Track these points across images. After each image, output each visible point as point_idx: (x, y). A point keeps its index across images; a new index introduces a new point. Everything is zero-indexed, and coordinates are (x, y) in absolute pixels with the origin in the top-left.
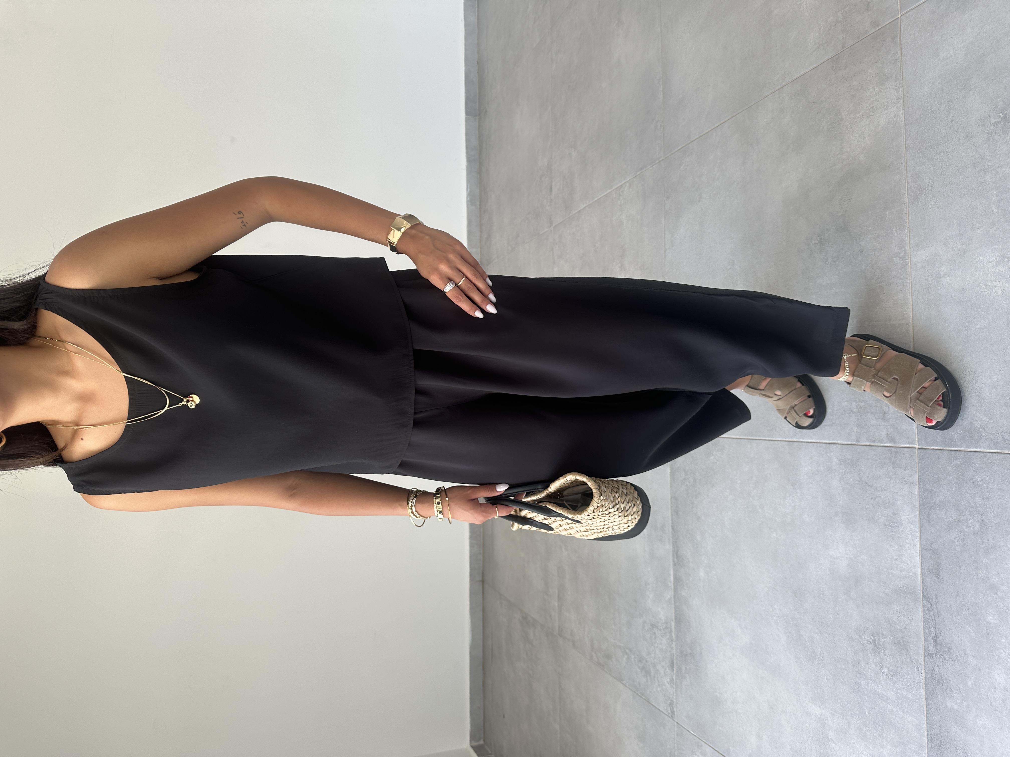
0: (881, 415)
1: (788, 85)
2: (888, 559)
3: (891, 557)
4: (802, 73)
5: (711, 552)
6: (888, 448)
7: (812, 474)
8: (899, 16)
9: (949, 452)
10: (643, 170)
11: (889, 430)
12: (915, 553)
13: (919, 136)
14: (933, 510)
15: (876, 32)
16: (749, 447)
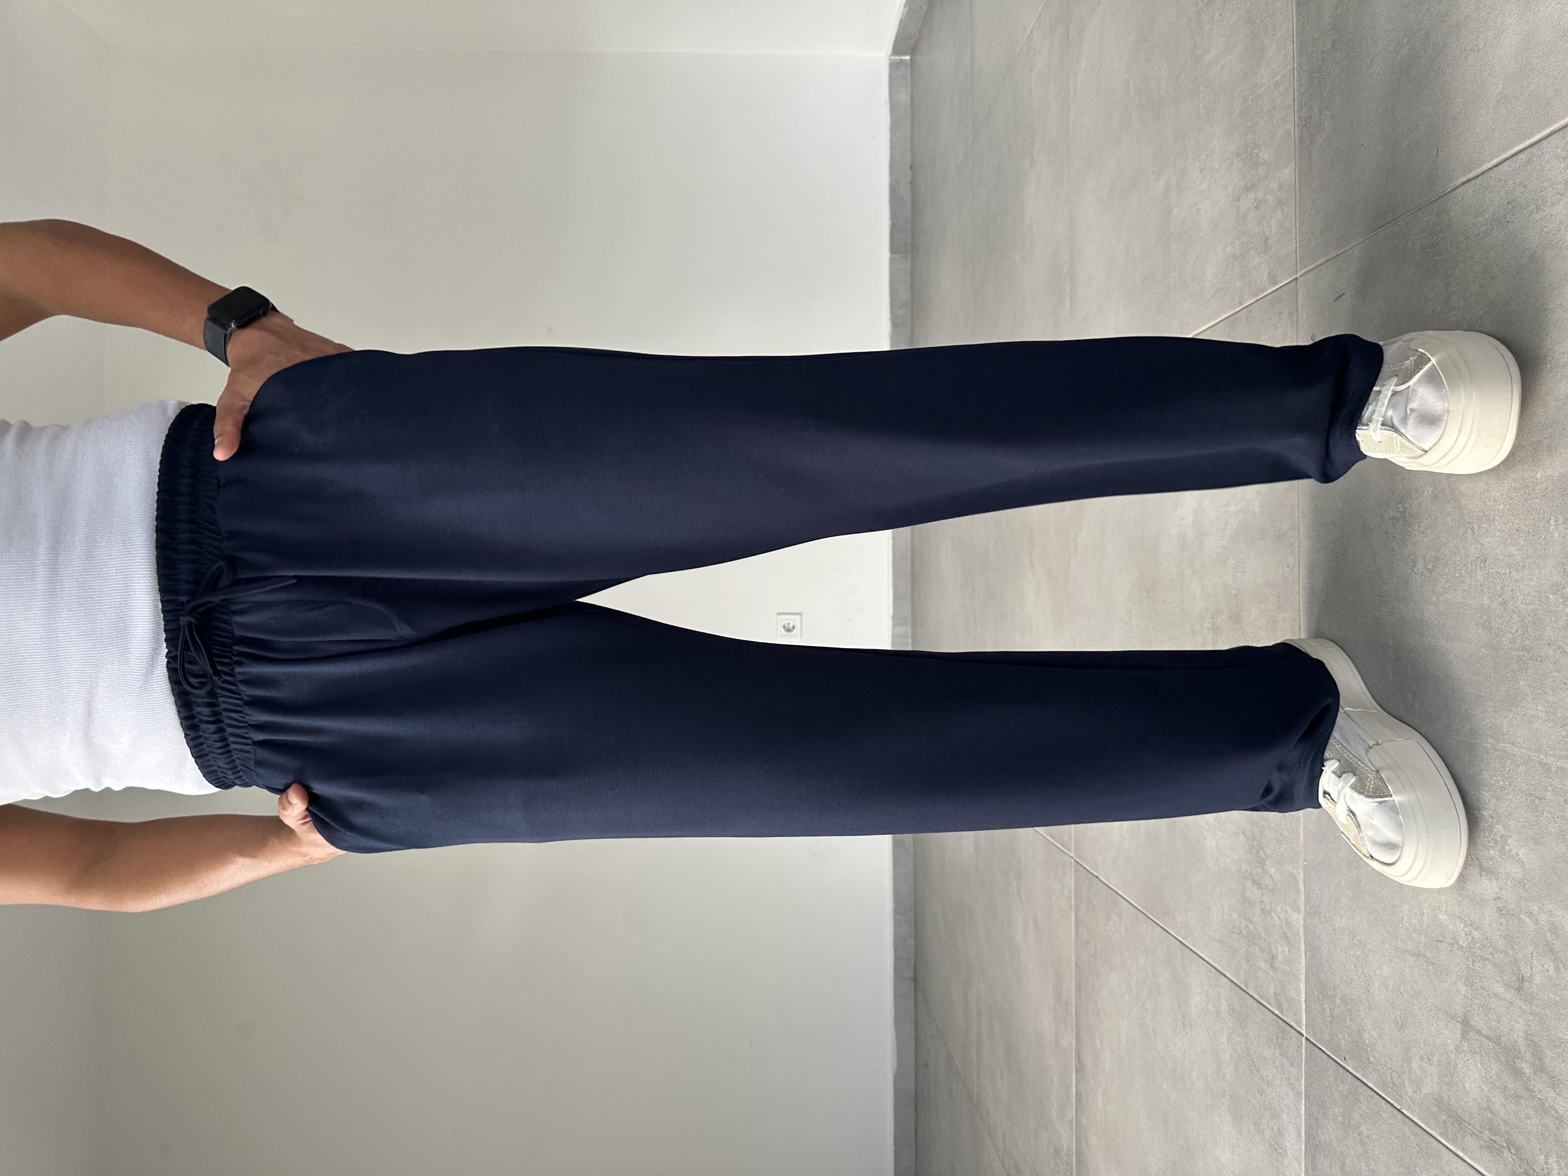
5: (1108, 1073)
6: (1275, 1017)
7: (1202, 1010)
8: (1298, 276)
9: (1336, 1064)
11: (1277, 986)
14: (1319, 1153)
16: (1145, 927)
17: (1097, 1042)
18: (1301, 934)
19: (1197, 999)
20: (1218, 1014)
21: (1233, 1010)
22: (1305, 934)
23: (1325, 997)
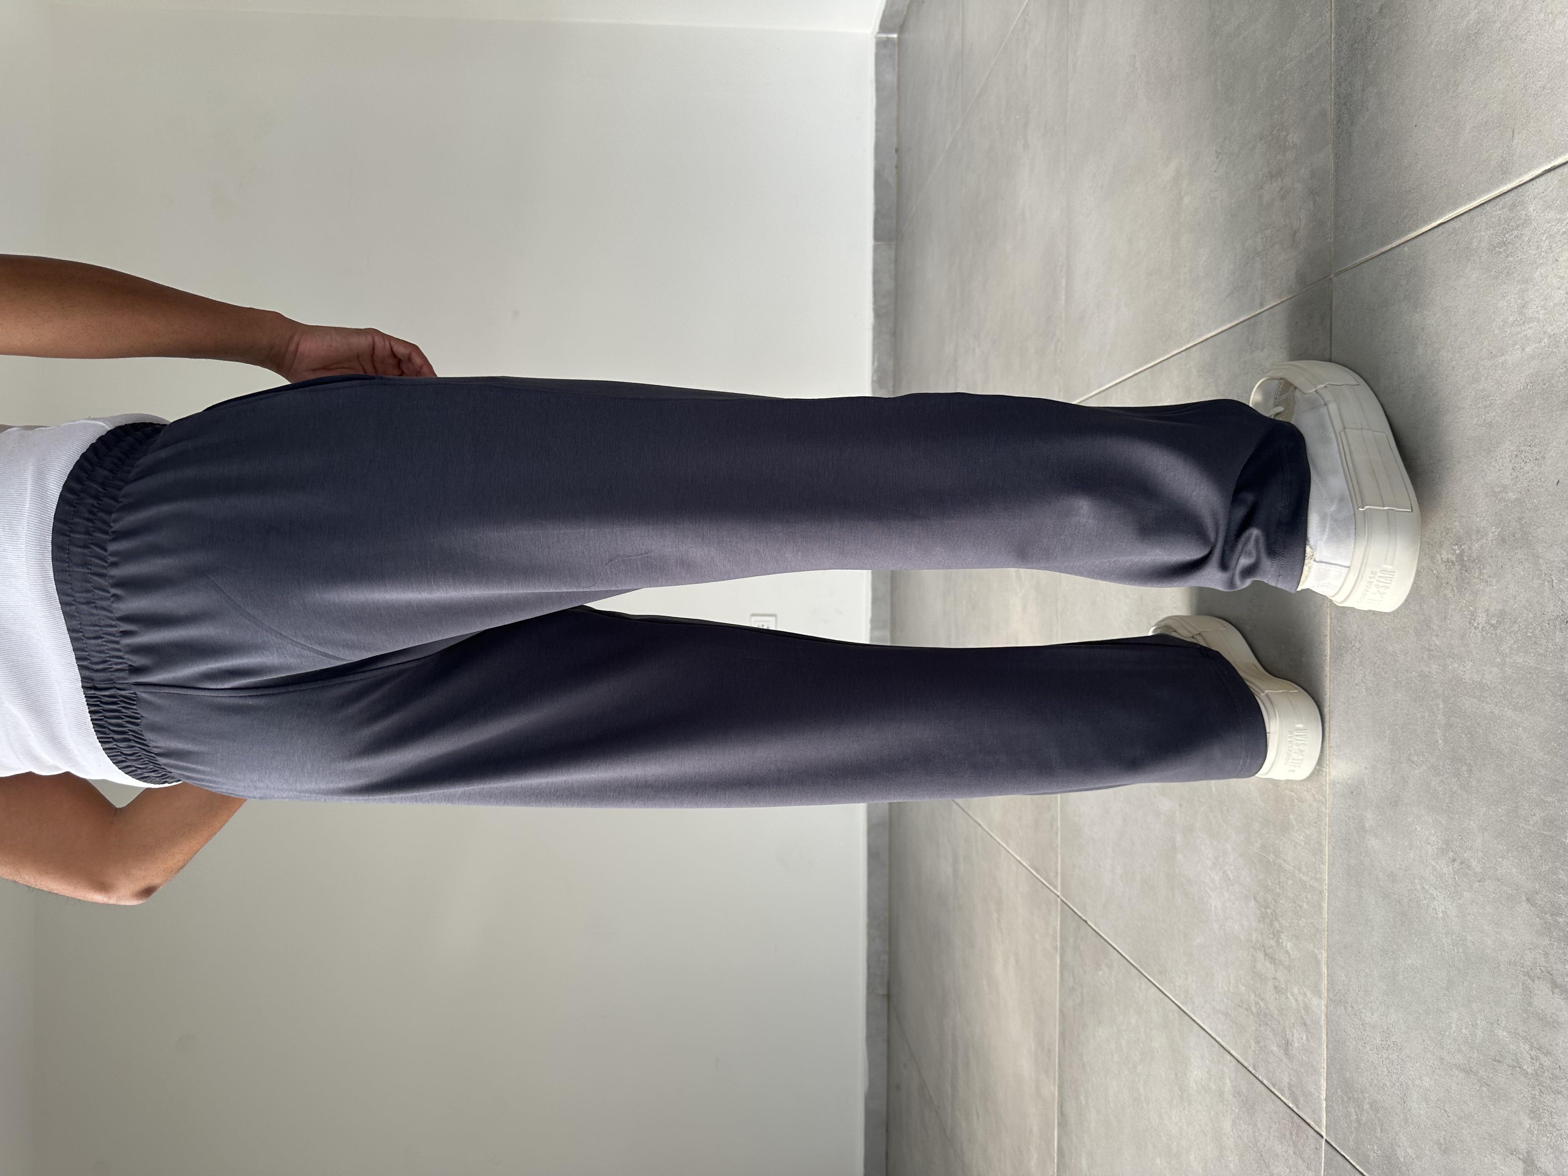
0: (1284, 1042)
4: (1213, 333)
5: (1094, 1134)
6: (1289, 1111)
7: (1202, 1086)
11: (1292, 1076)
16: (1138, 984)
17: (1082, 1098)
18: (1323, 1022)
19: (1196, 1074)
20: (1221, 1094)
21: (1240, 1093)
22: (1327, 1023)
23: (1350, 1098)
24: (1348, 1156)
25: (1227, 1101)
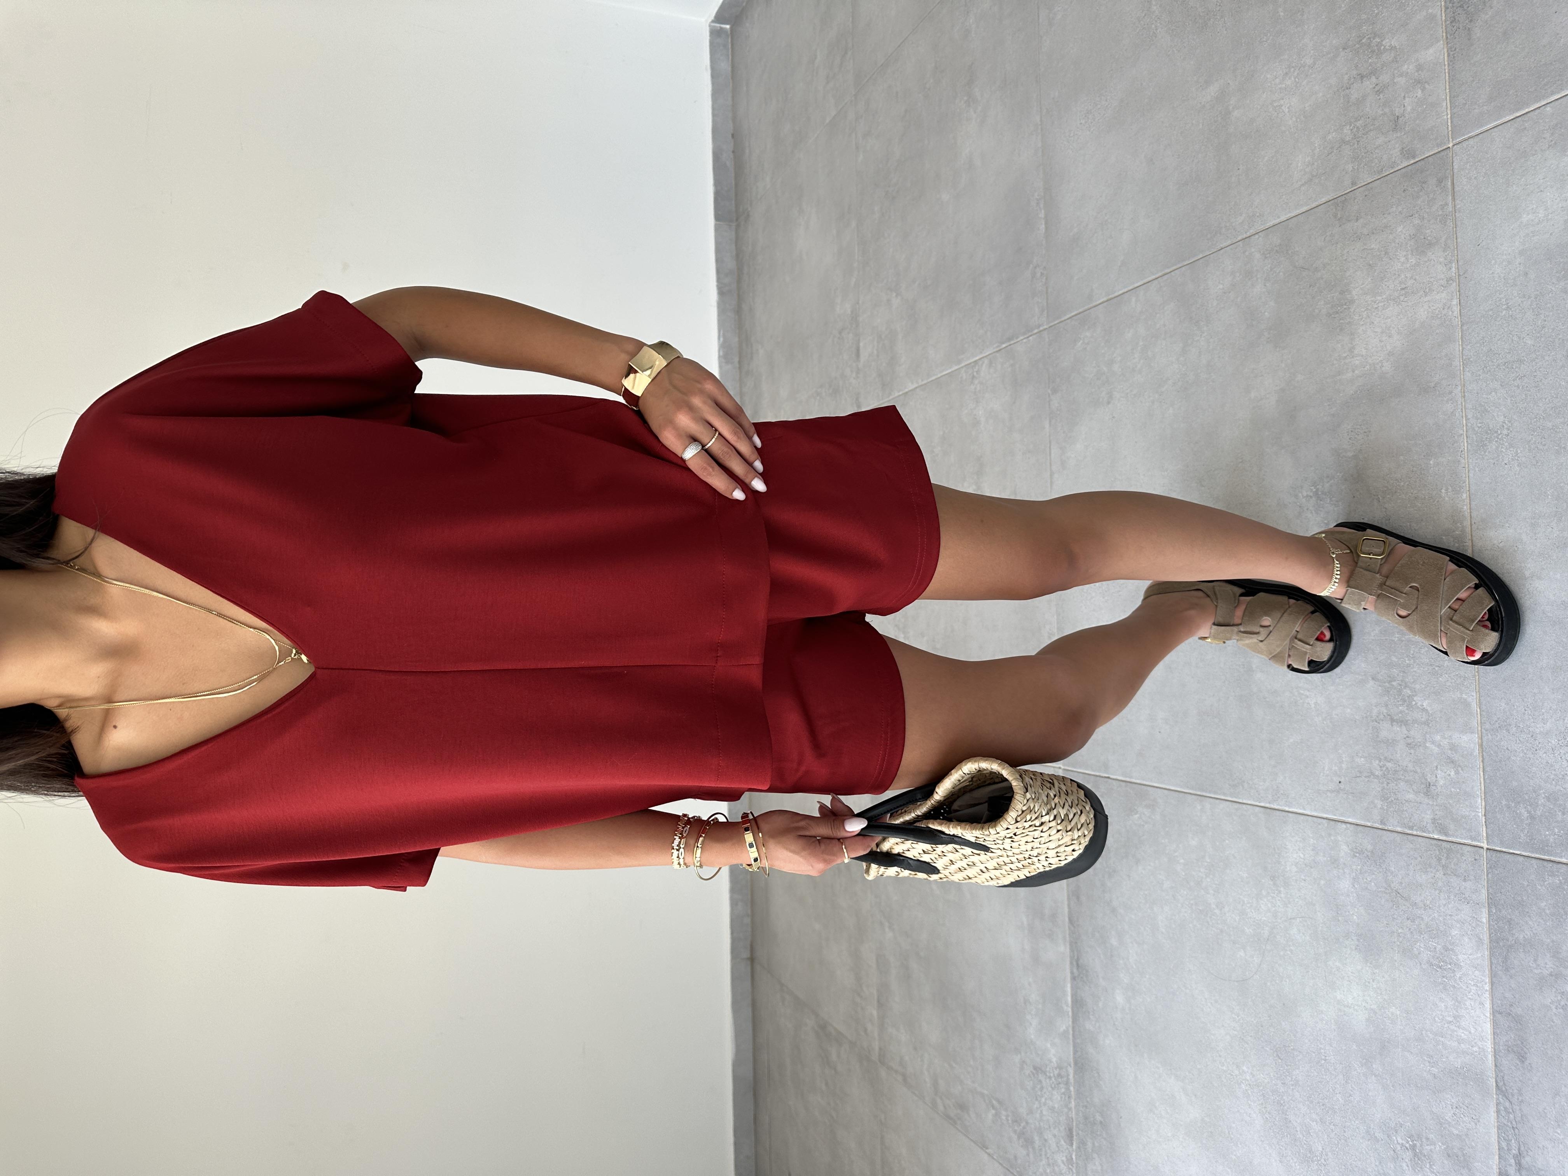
0: (1423, 786)
1: (1260, 234)
2: (1437, 1019)
3: (1441, 1017)
4: (1283, 218)
5: (1134, 967)
6: (1435, 842)
7: (1305, 865)
8: (1450, 145)
9: (1538, 861)
10: (1012, 342)
11: (1437, 812)
12: (1482, 1017)
13: (1486, 345)
14: (1514, 951)
15: (1410, 167)
16: (1199, 808)
17: (1114, 942)
18: (1476, 752)
19: (1295, 856)
20: (1334, 861)
21: (1361, 852)
22: (1481, 752)
23: (1519, 803)
24: (1519, 850)
25: (1344, 864)
